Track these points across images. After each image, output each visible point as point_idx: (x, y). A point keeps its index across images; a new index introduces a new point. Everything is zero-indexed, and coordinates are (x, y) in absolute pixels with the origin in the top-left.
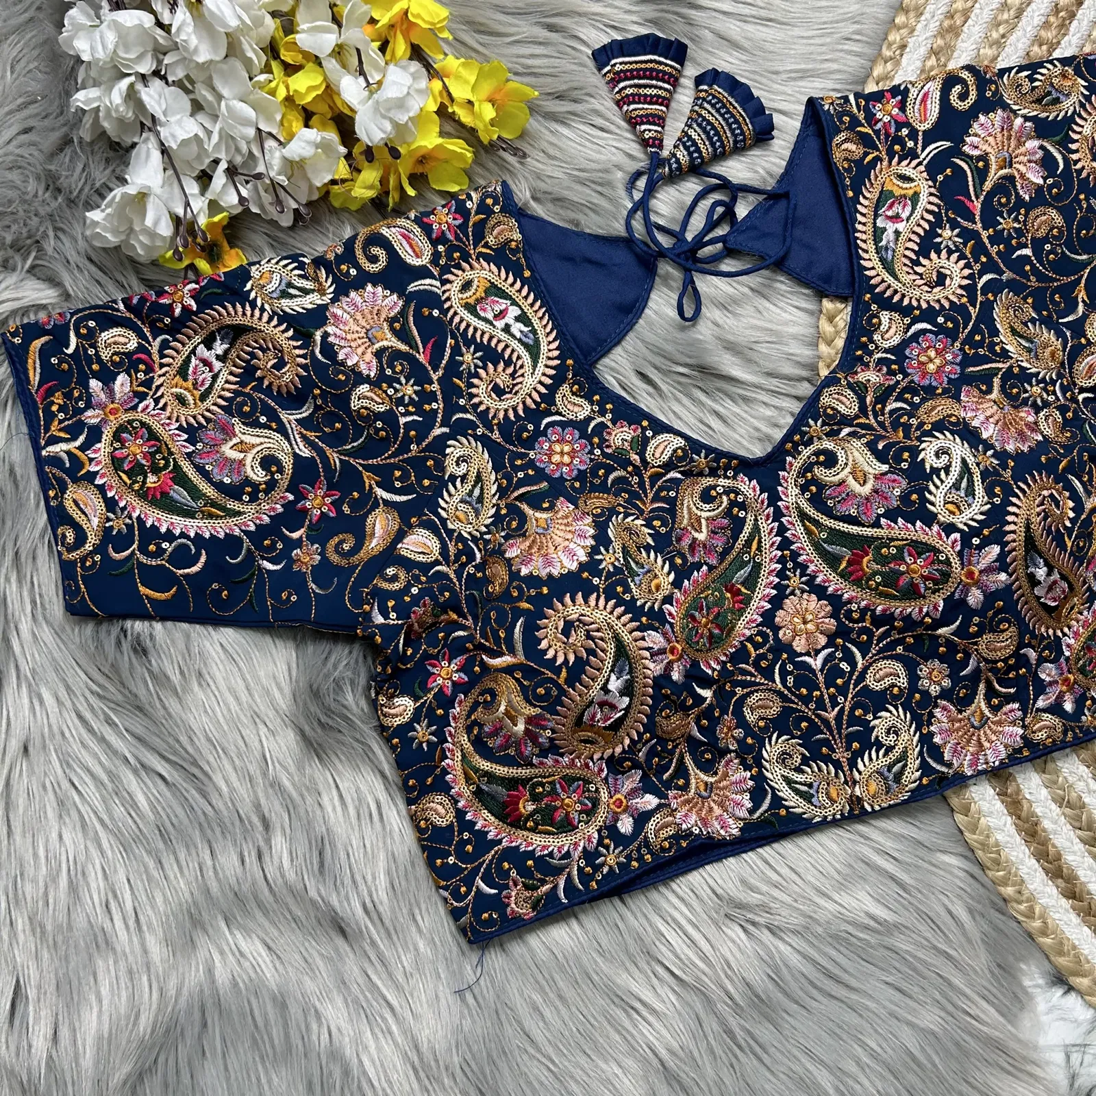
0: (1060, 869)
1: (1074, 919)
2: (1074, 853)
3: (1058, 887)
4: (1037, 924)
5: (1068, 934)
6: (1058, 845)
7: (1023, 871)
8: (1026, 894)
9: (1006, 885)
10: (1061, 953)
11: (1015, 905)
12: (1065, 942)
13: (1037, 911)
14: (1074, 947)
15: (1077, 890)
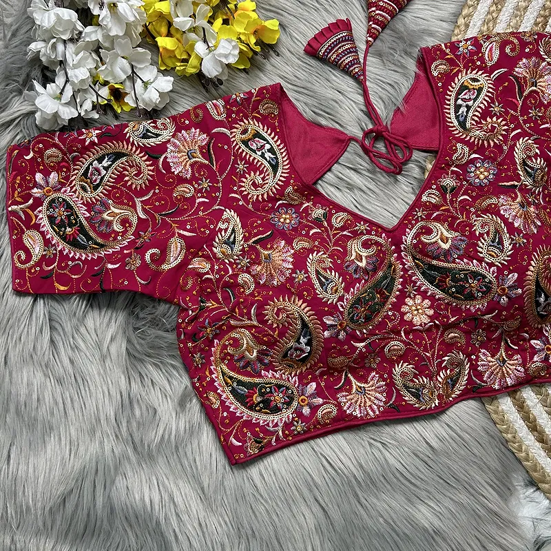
0: (536, 426)
1: (543, 453)
2: (543, 419)
3: (534, 436)
4: (523, 454)
5: (539, 461)
6: (535, 414)
7: (516, 426)
8: (518, 439)
9: (507, 433)
10: (535, 471)
11: (512, 444)
12: (538, 465)
13: (523, 448)
14: (543, 468)
15: (545, 438)
